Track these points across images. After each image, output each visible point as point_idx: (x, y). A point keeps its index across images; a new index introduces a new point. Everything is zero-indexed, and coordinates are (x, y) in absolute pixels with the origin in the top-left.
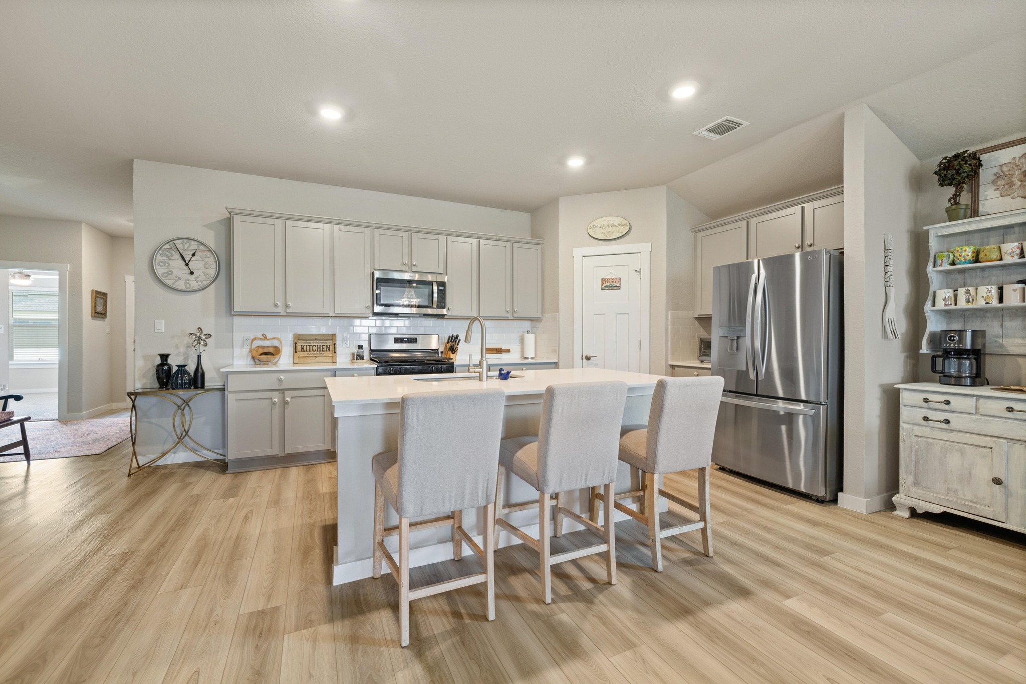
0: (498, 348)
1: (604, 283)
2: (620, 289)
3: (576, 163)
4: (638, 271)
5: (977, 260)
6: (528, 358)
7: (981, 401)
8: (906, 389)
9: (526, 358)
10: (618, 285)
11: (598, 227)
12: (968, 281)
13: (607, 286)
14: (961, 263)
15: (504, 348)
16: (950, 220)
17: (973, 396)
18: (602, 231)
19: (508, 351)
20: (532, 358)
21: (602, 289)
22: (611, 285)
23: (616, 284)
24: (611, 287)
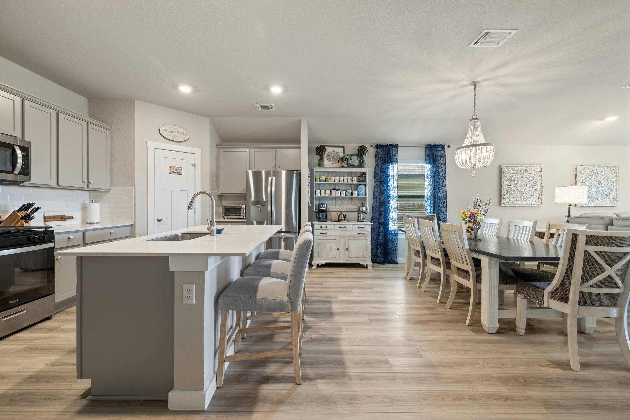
0: (62, 216)
1: (171, 169)
2: (182, 174)
3: (185, 89)
4: (194, 165)
5: (325, 181)
6: (94, 223)
7: (334, 225)
8: (315, 224)
9: (91, 223)
10: (181, 172)
11: (168, 130)
12: (320, 187)
13: (173, 172)
14: (322, 182)
15: (67, 215)
16: (319, 167)
17: (332, 224)
18: (171, 134)
19: (72, 218)
20: (98, 223)
21: (169, 173)
22: (175, 171)
23: (179, 171)
24: (176, 172)
